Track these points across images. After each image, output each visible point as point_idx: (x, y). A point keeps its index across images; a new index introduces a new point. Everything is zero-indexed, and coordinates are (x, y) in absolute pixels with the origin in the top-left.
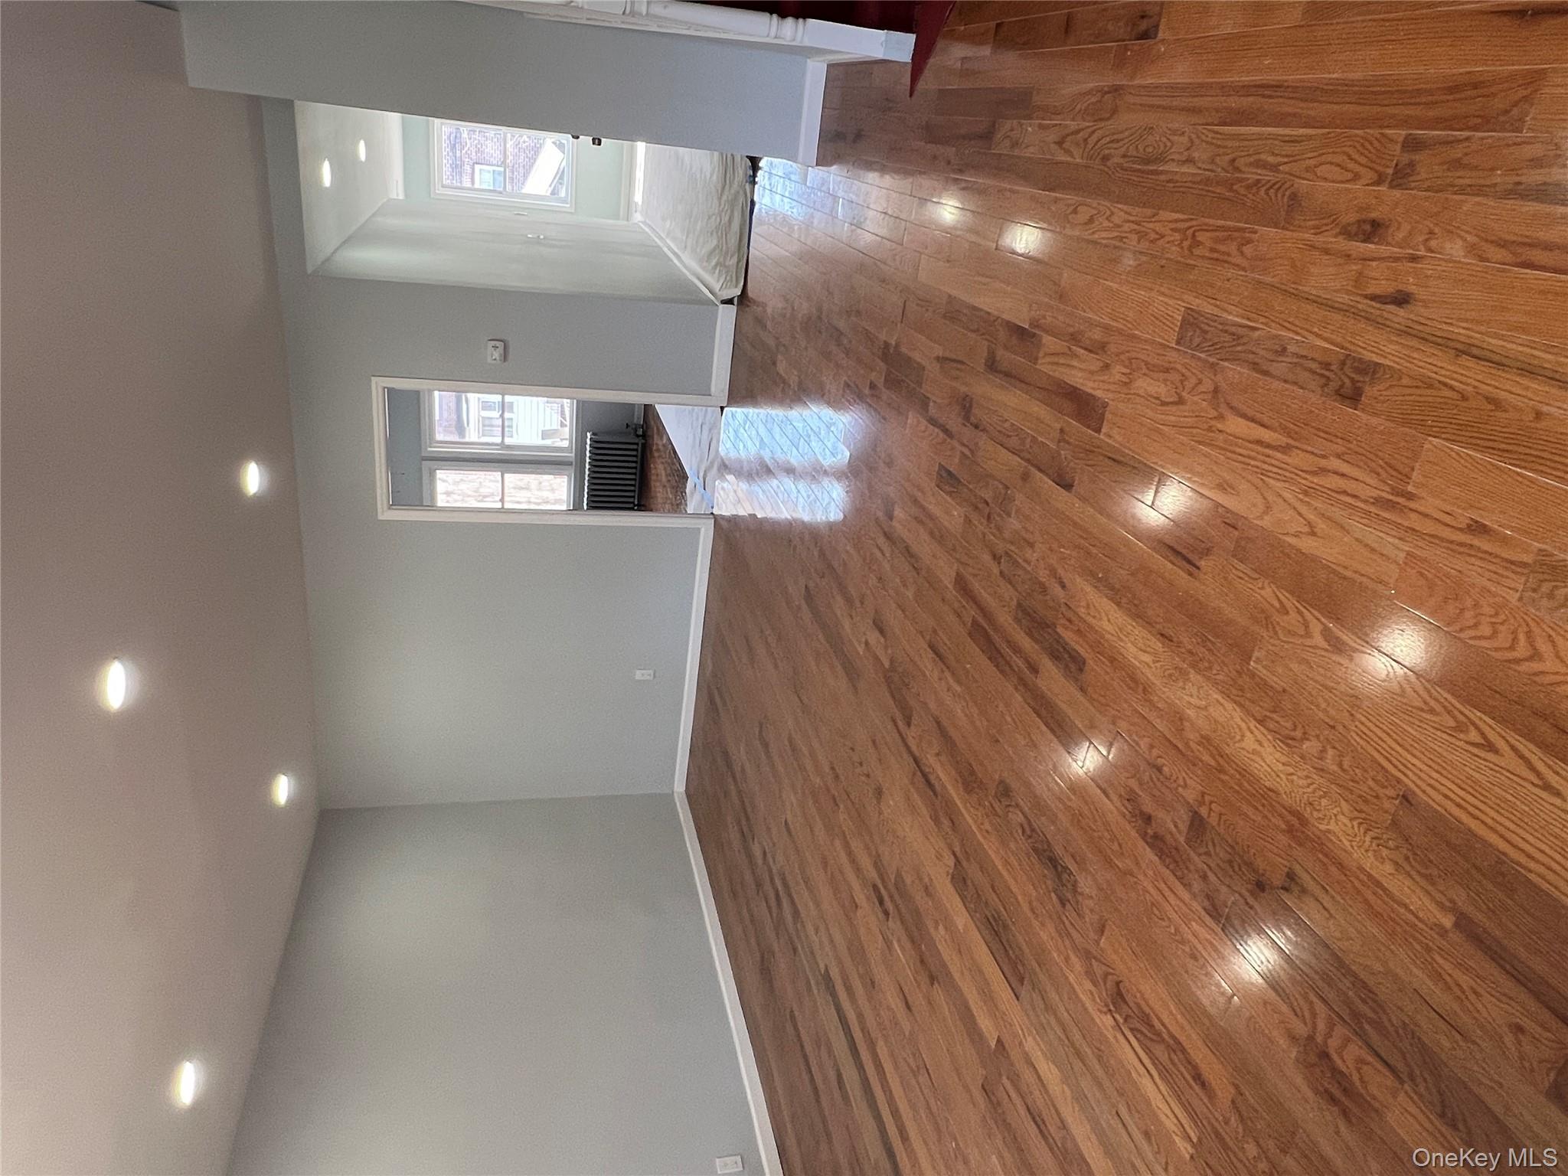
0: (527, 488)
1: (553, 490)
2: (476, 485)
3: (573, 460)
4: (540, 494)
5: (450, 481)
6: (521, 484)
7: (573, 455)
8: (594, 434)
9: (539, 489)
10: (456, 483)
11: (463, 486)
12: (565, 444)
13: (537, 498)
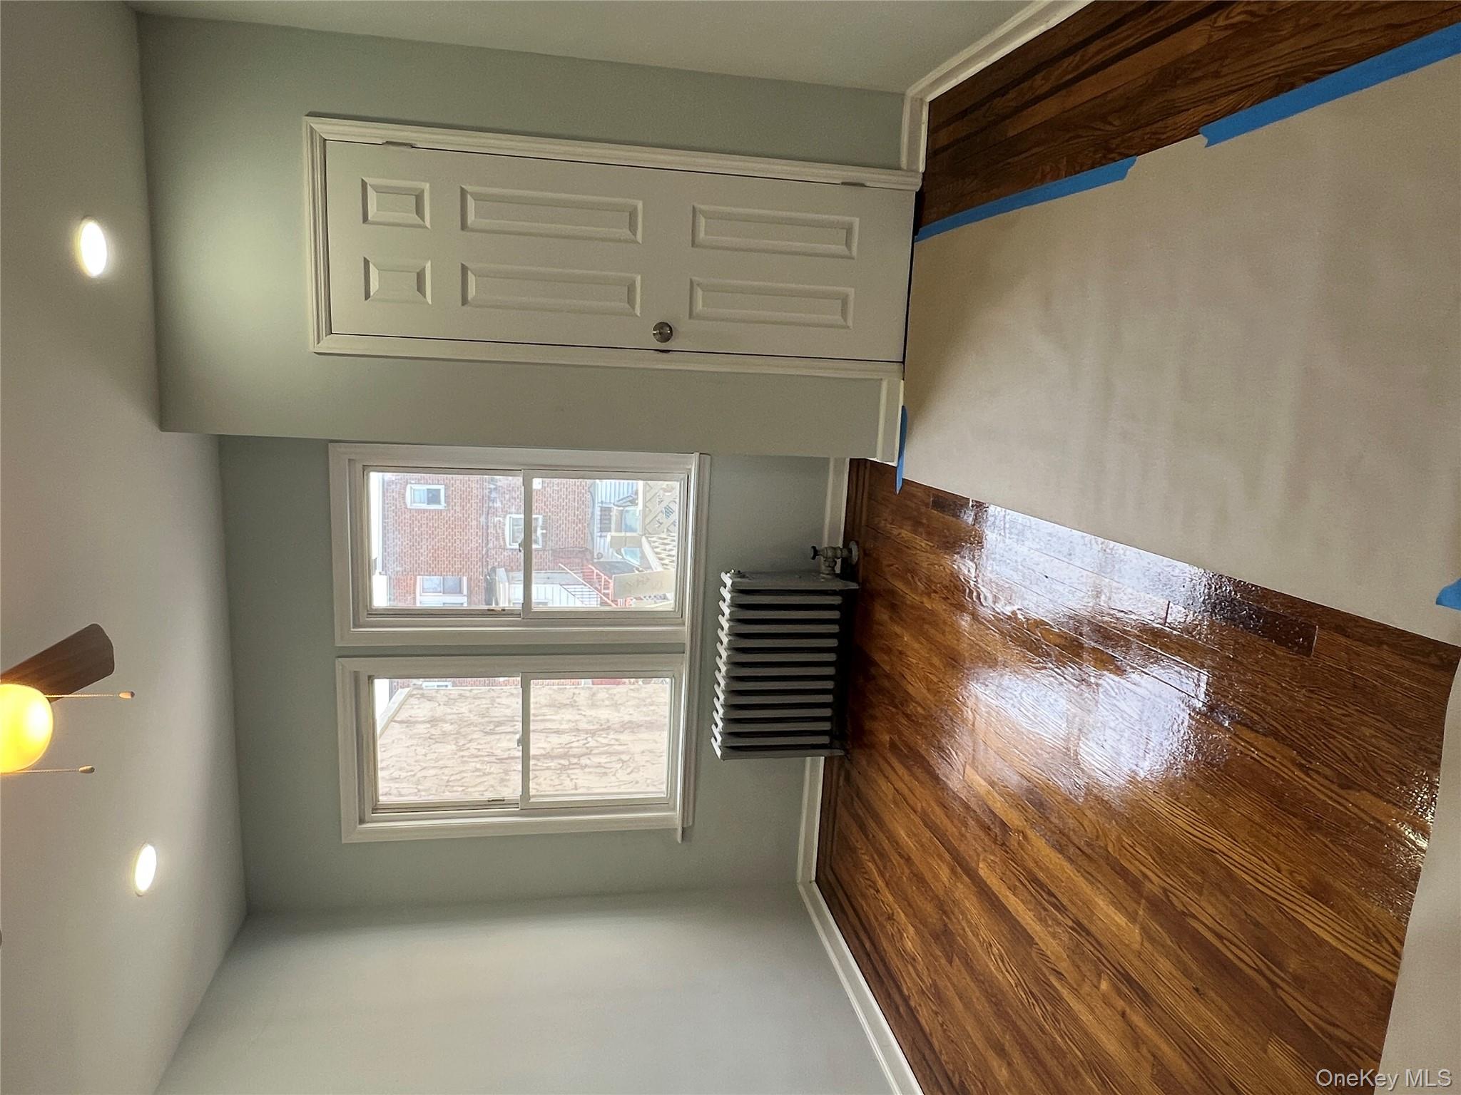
0: (573, 705)
1: (616, 706)
2: (484, 703)
3: (687, 640)
4: (593, 713)
5: (441, 697)
6: (562, 698)
7: (686, 629)
8: (740, 574)
9: (593, 705)
10: (450, 702)
11: (464, 708)
12: (668, 605)
13: (589, 722)
